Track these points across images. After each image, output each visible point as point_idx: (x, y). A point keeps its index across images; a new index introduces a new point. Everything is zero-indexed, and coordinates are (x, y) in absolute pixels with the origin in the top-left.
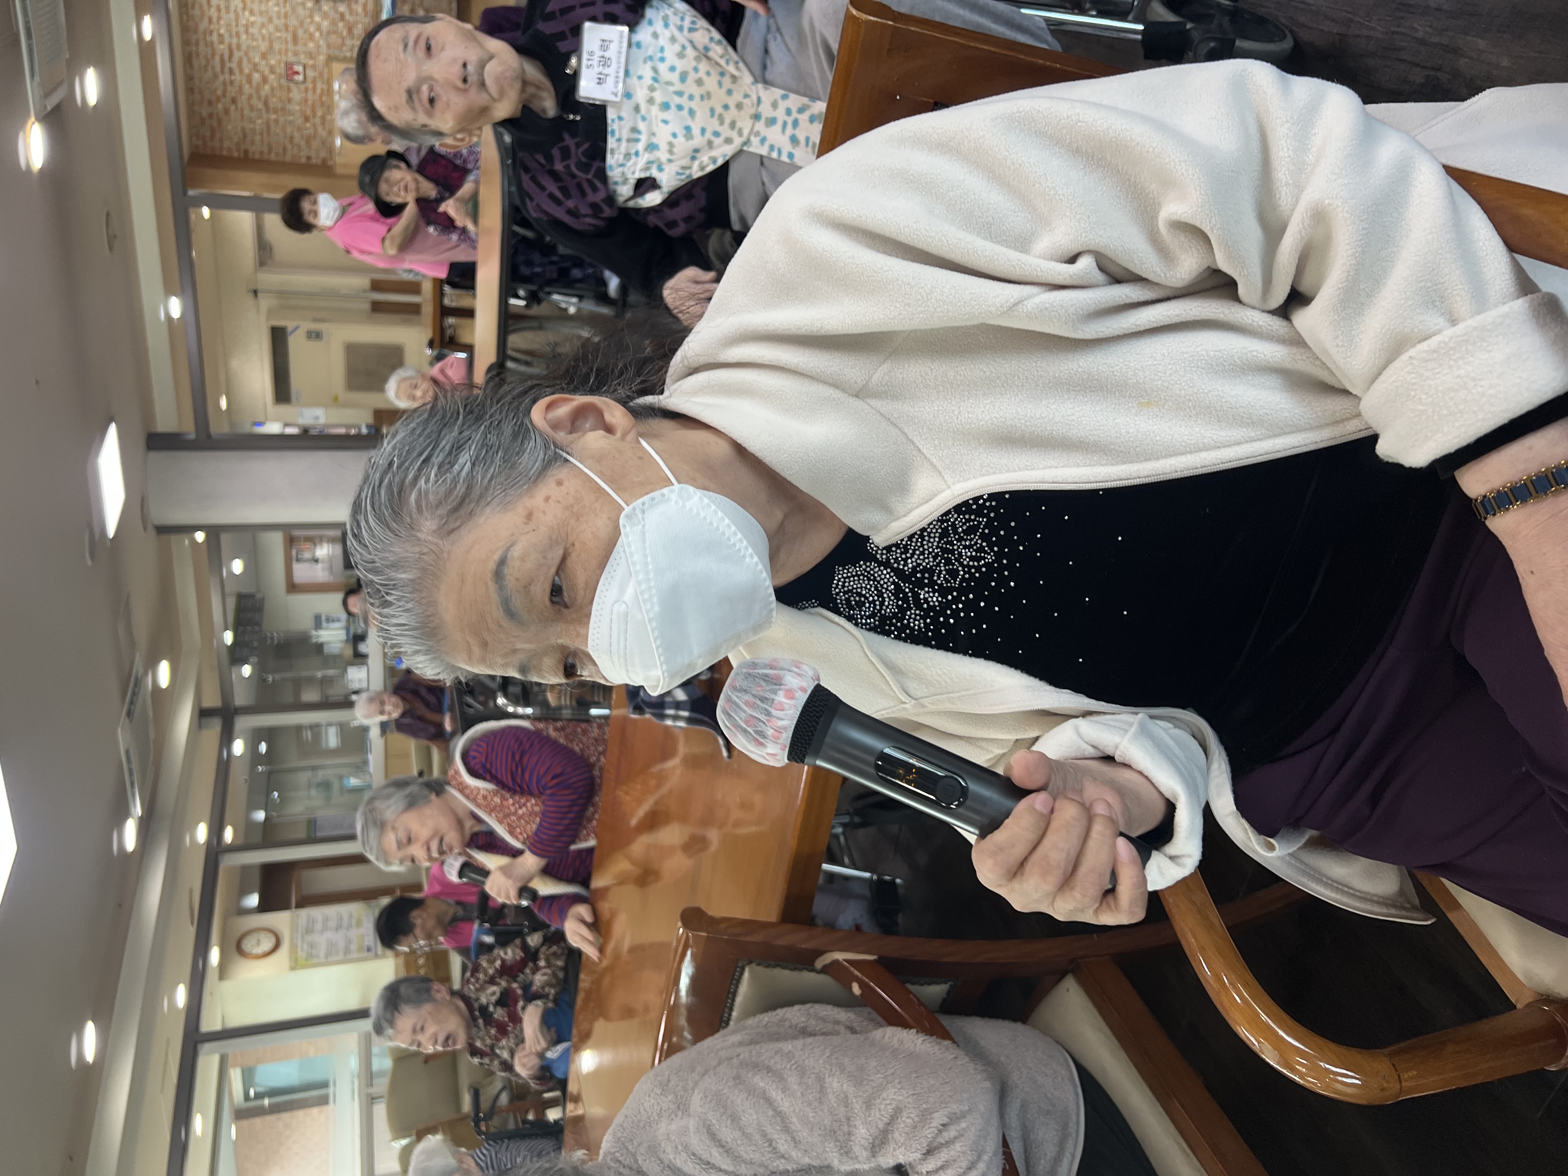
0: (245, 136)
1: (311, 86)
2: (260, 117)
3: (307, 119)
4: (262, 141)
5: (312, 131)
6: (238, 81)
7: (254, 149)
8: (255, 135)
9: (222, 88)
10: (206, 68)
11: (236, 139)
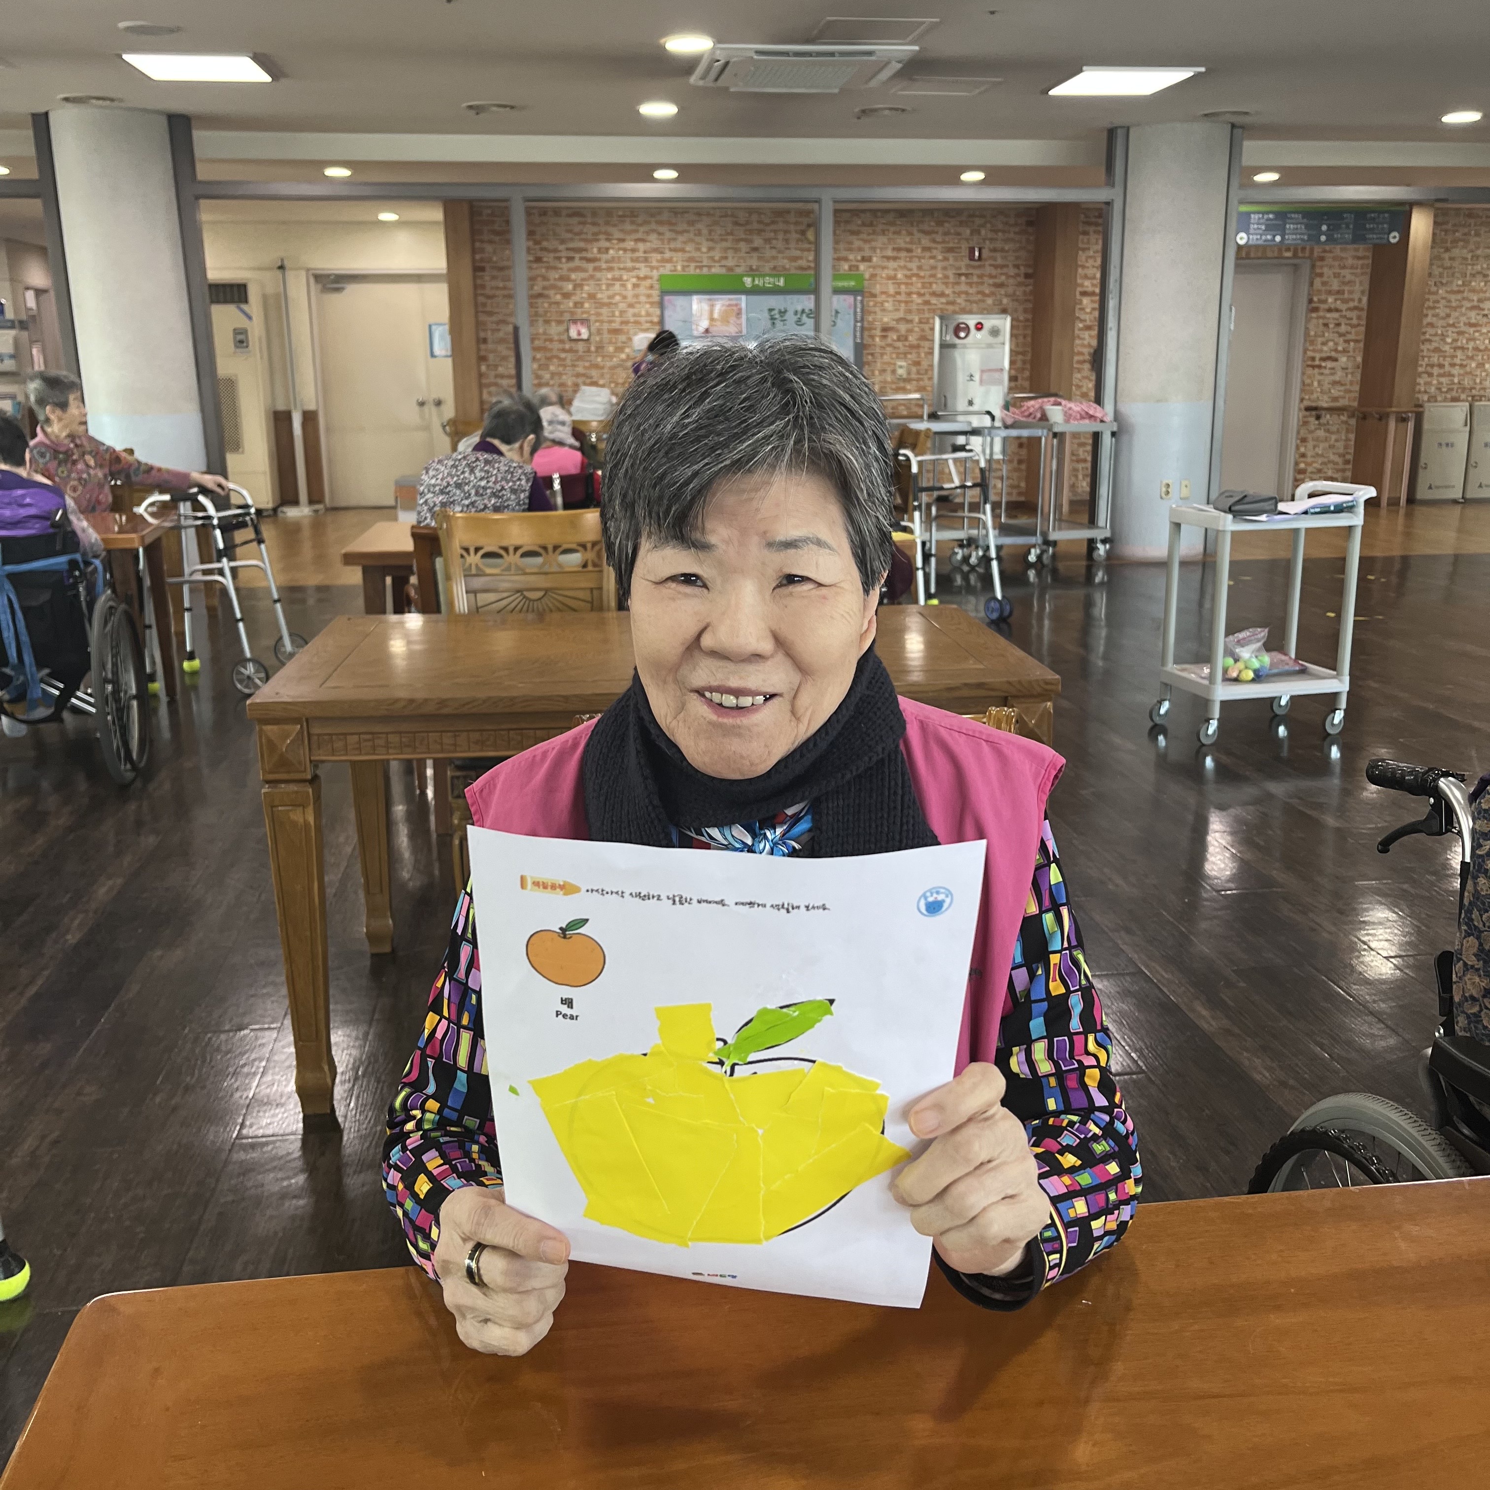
0: (501, 269)
1: (567, 346)
4: (497, 288)
6: (560, 266)
7: (487, 278)
8: (503, 280)
9: (551, 247)
10: (570, 231)
11: (495, 259)
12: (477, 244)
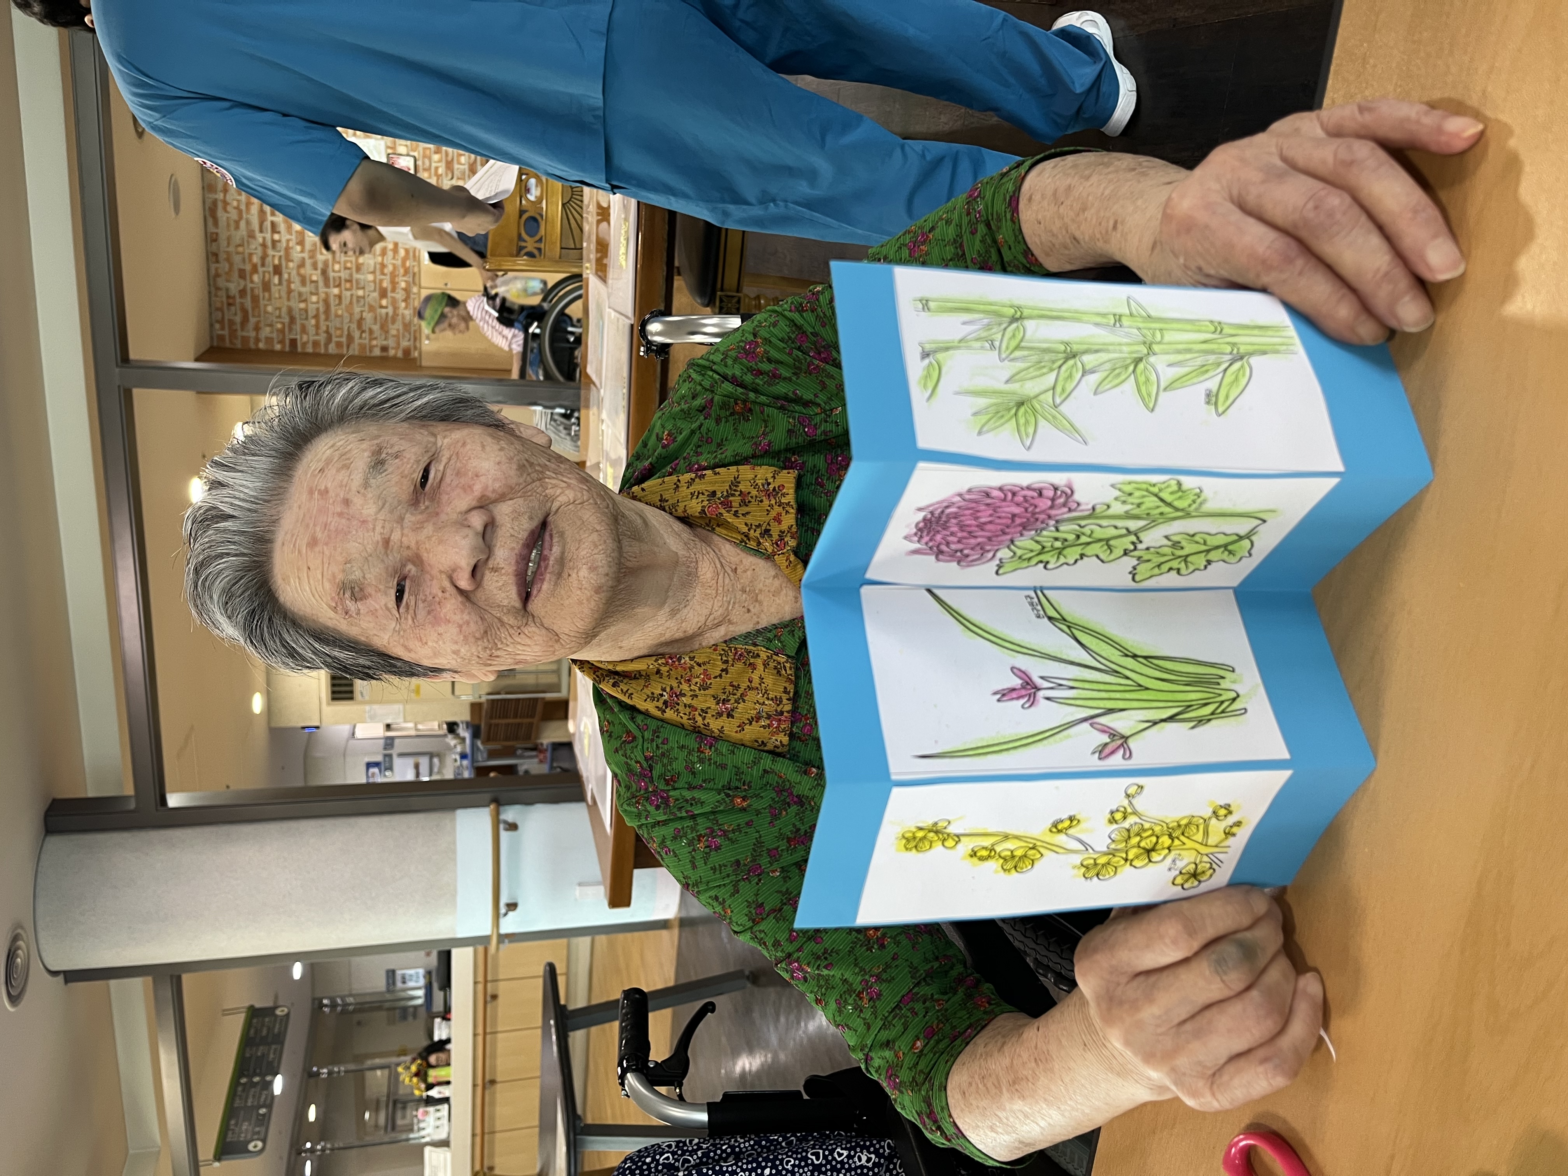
0: (292, 320)
2: (317, 294)
3: (383, 294)
4: (317, 326)
5: (390, 310)
6: (284, 244)
7: (305, 338)
8: (307, 319)
9: (260, 251)
10: (237, 223)
11: (279, 326)
12: (261, 345)
